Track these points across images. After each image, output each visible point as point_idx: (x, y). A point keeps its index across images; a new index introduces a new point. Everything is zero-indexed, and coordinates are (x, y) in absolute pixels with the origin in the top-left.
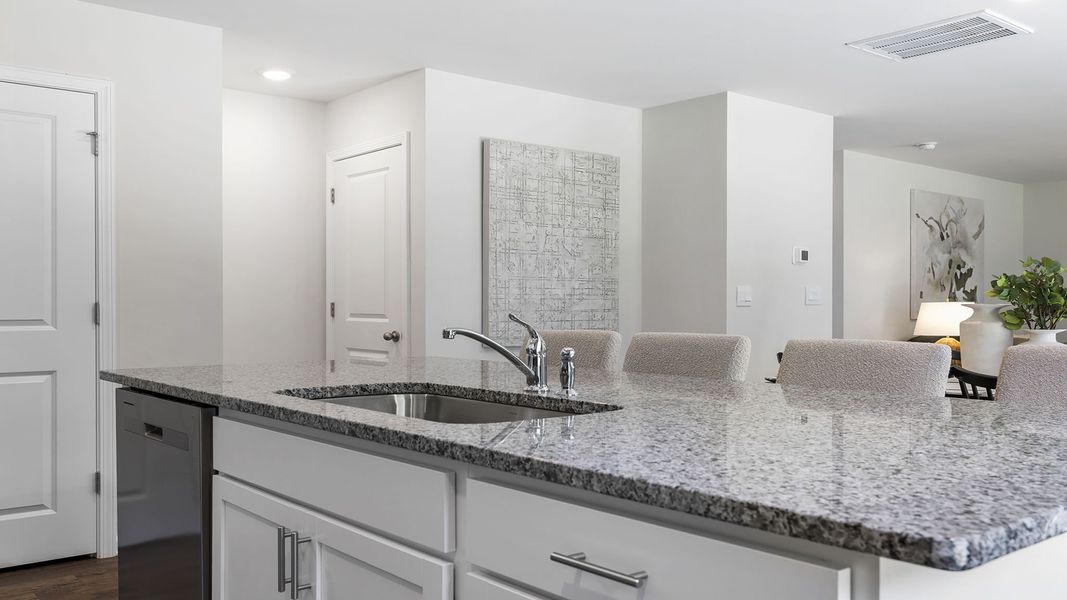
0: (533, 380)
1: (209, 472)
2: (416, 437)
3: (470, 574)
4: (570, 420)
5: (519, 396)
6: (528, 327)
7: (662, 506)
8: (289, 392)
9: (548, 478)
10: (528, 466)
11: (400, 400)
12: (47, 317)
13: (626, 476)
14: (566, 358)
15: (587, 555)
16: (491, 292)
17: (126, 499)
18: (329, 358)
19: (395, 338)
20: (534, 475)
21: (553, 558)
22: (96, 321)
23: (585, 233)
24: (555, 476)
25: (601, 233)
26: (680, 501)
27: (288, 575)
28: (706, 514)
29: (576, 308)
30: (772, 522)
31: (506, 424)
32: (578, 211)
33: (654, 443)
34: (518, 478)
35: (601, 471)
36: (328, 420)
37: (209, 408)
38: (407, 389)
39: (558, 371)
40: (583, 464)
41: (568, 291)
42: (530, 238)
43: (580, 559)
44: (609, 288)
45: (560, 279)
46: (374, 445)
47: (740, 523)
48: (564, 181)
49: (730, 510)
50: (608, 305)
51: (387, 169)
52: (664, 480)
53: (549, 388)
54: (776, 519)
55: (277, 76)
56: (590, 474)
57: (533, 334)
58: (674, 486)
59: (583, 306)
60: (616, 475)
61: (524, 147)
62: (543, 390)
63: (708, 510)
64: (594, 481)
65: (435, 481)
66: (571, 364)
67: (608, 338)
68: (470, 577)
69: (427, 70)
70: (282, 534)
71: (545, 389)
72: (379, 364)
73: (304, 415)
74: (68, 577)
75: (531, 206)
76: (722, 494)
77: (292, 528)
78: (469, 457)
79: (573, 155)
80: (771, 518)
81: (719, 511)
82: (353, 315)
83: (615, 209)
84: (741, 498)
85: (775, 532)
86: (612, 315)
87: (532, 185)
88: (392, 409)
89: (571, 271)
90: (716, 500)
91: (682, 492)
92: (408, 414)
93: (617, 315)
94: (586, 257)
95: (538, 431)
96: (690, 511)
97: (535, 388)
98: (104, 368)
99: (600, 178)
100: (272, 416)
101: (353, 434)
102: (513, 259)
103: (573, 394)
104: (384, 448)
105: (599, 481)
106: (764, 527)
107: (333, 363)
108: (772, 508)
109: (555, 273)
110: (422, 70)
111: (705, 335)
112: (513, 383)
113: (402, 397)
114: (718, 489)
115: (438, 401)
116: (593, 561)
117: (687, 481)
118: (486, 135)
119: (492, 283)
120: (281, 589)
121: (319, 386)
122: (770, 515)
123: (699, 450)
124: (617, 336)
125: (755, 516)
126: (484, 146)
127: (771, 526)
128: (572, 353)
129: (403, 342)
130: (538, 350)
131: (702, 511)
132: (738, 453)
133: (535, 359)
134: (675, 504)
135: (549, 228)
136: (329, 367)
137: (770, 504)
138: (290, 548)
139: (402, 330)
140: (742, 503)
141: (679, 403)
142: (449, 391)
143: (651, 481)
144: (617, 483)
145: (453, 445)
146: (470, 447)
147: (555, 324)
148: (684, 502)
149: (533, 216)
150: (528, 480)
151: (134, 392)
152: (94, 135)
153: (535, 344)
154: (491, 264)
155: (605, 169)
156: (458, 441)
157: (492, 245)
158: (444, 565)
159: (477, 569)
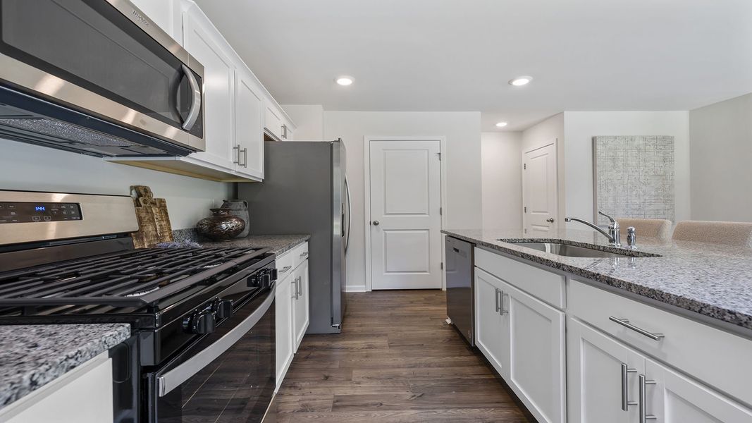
0: (612, 241)
1: (473, 266)
2: (547, 260)
3: (572, 319)
4: (633, 259)
5: (604, 247)
6: (609, 217)
7: (671, 304)
8: (502, 240)
9: (609, 283)
10: (598, 277)
11: (548, 246)
12: (427, 212)
13: (650, 287)
14: (630, 232)
15: (629, 320)
16: (599, 202)
17: (449, 272)
18: (524, 228)
19: (552, 221)
20: (601, 281)
21: (610, 319)
22: (441, 214)
23: (652, 173)
24: (612, 283)
25: (662, 173)
26: (683, 303)
27: (499, 307)
28: (700, 312)
29: (647, 209)
30: (746, 322)
31: (599, 258)
32: (647, 164)
33: (675, 274)
34: (593, 281)
35: (636, 283)
36: (513, 251)
37: (473, 244)
38: (551, 241)
39: (626, 236)
40: (627, 280)
41: (643, 201)
42: (619, 178)
43: (626, 322)
44: (669, 199)
45: (638, 196)
46: (530, 262)
47: (723, 319)
48: (639, 150)
49: (716, 312)
50: (668, 207)
51: (547, 154)
52: (673, 292)
53: (622, 244)
54: (749, 321)
55: (502, 125)
56: (630, 284)
57: (612, 221)
58: (679, 295)
59: (652, 207)
60: (644, 286)
61: (616, 138)
62: (618, 245)
63: (701, 309)
64: (633, 287)
65: (555, 279)
66: (633, 235)
67: (663, 223)
68: (572, 320)
69: (565, 112)
70: (497, 291)
71: (619, 244)
72: (545, 231)
73: (504, 248)
74: (433, 295)
75: (620, 164)
76: (711, 303)
77: (501, 289)
78: (570, 270)
79: (644, 138)
80: (745, 320)
81: (709, 312)
82: (534, 212)
83: (672, 161)
84: (723, 307)
85: (749, 328)
86: (670, 212)
87: (620, 154)
88: (544, 250)
89: (644, 192)
90: (707, 306)
91: (684, 299)
92: (551, 252)
93: (674, 212)
94: (653, 185)
95: (616, 263)
96: (689, 309)
97: (614, 244)
98: (443, 229)
99: (661, 147)
100: (493, 248)
101: (522, 257)
102: (610, 187)
103: (634, 248)
104: (535, 263)
105: (635, 288)
106: (740, 324)
107: (526, 230)
108: (746, 315)
109: (634, 193)
110: (562, 113)
111: (729, 223)
112: (603, 242)
113: (549, 244)
114: (709, 300)
115: (565, 247)
116: (632, 324)
117: (689, 294)
118: (594, 135)
119: (599, 198)
120: (497, 311)
121: (513, 238)
122: (745, 319)
123: (705, 280)
124: (669, 222)
125: (734, 318)
126: (594, 140)
127: (745, 325)
128: (634, 229)
129: (555, 223)
130: (615, 227)
131: (697, 310)
132: (733, 284)
133: (613, 232)
134: (679, 304)
135: (631, 173)
136: (524, 231)
137: (745, 313)
138: (500, 296)
139: (555, 218)
140: (724, 310)
141: (701, 256)
142: (570, 243)
143: (665, 291)
144: (645, 290)
145: (563, 265)
146: (571, 266)
147: (634, 216)
148: (685, 304)
149: (621, 167)
150: (598, 283)
151: (451, 237)
152: (440, 154)
153: (613, 225)
154: (598, 190)
155: (666, 143)
156: (566, 264)
157: (598, 182)
158: (561, 313)
159: (575, 317)
